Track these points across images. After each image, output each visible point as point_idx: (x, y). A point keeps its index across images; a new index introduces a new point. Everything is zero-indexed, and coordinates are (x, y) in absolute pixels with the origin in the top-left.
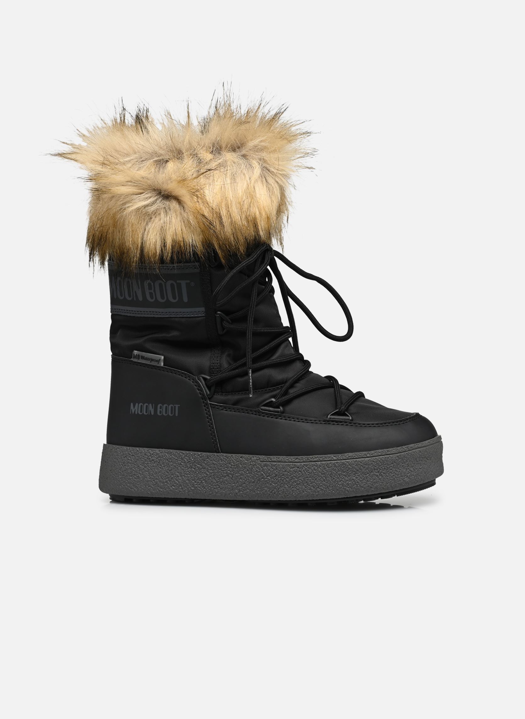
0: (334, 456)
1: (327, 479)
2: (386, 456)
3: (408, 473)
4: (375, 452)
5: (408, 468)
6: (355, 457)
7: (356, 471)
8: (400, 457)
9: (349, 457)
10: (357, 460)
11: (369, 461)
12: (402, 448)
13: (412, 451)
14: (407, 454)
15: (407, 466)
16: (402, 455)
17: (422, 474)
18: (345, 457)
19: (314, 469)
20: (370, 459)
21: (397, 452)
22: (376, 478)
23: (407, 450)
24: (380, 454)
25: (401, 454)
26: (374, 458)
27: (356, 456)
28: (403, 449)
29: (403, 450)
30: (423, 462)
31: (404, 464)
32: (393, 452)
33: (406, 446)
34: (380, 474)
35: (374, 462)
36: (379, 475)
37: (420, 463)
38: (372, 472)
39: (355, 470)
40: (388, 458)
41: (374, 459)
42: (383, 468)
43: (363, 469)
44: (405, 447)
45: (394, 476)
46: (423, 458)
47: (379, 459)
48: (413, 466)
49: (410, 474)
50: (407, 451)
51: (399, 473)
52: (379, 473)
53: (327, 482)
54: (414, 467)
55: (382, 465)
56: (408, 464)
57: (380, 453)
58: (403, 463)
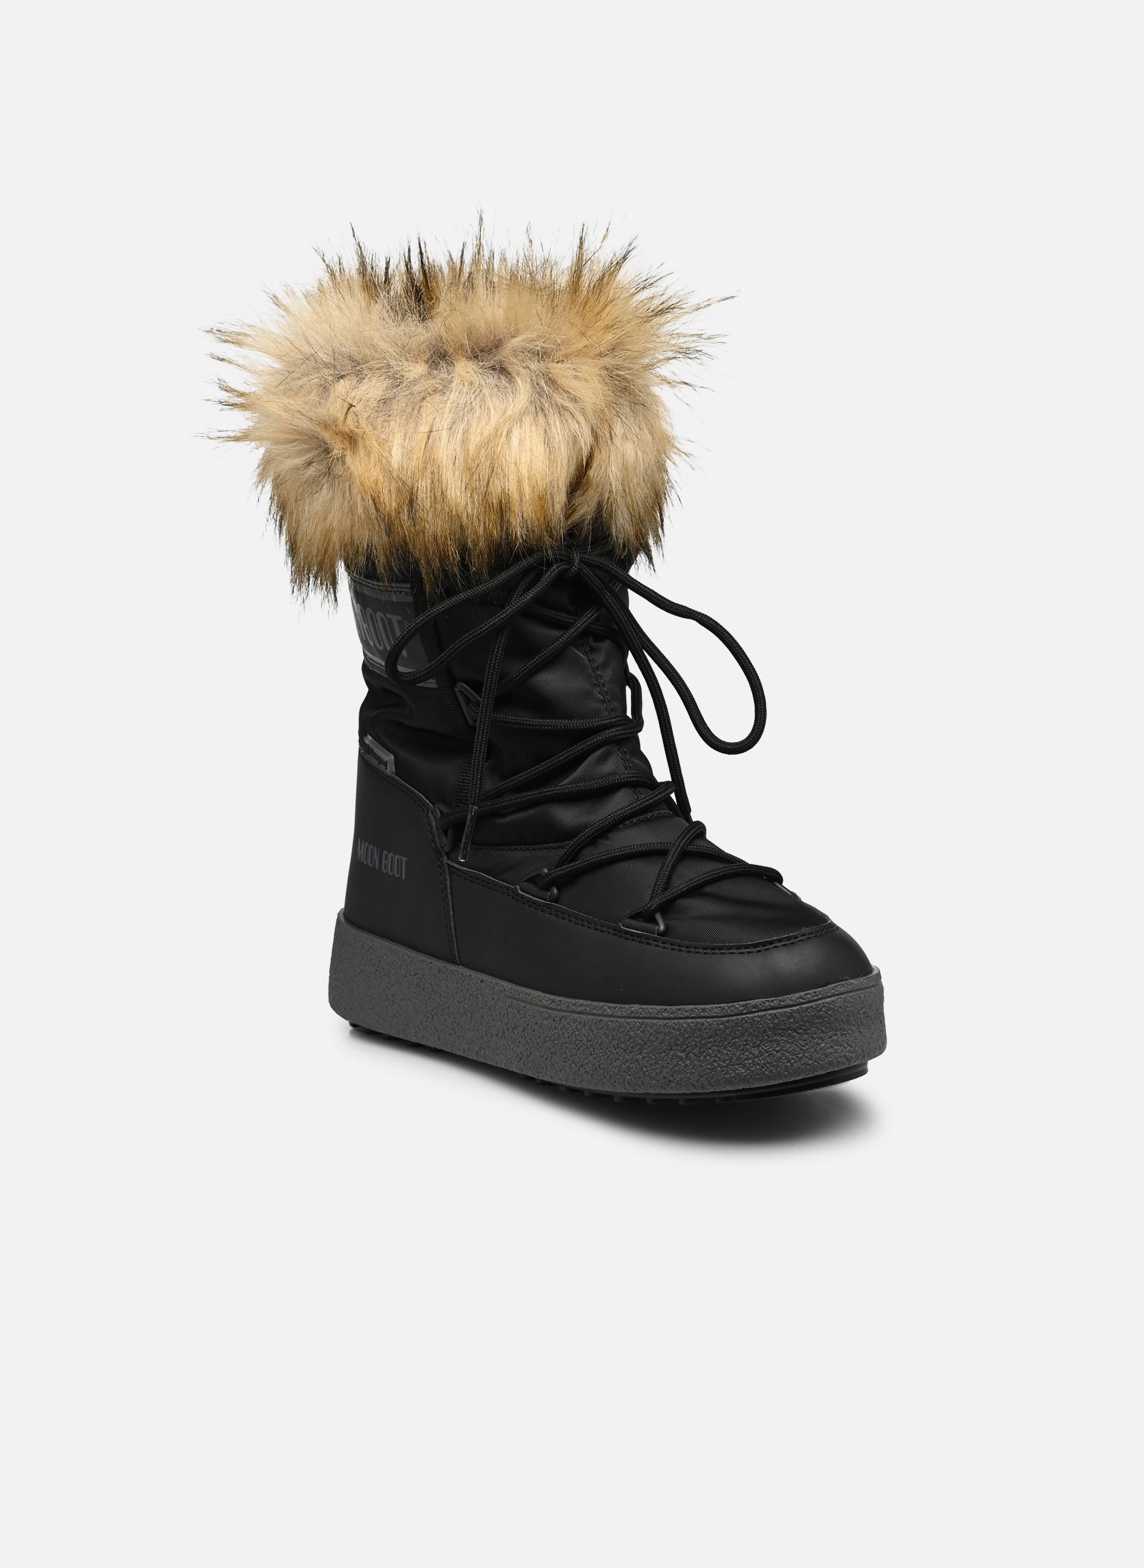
0: (609, 1008)
1: (596, 1051)
2: (698, 1020)
3: (746, 1059)
4: (679, 1010)
5: (747, 1050)
6: (641, 1014)
7: (642, 1043)
8: (727, 1024)
9: (632, 1012)
10: (645, 1021)
11: (666, 1025)
12: (734, 1006)
13: (756, 1014)
14: (743, 1019)
15: (744, 1045)
16: (733, 1020)
17: (781, 1064)
18: (626, 1012)
19: (576, 1028)
20: (668, 1023)
21: (722, 1014)
22: (680, 1063)
23: (744, 1012)
24: (687, 1014)
25: (730, 1018)
26: (676, 1021)
27: (644, 1013)
28: (736, 1008)
29: (736, 1010)
30: (785, 1039)
31: (737, 1040)
32: (714, 1012)
33: (741, 1003)
34: (686, 1056)
35: (674, 1029)
36: (684, 1056)
37: (776, 1040)
38: (671, 1049)
39: (640, 1040)
40: (703, 1024)
41: (676, 1024)
42: (693, 1043)
43: (655, 1041)
44: (741, 1006)
45: (715, 1062)
46: (783, 1030)
47: (685, 1025)
48: (759, 1046)
49: (750, 1061)
50: (745, 1014)
51: (727, 1058)
52: (686, 1053)
53: (595, 1058)
54: (760, 1048)
55: (690, 1037)
56: (746, 1041)
57: (687, 1011)
58: (734, 1038)
